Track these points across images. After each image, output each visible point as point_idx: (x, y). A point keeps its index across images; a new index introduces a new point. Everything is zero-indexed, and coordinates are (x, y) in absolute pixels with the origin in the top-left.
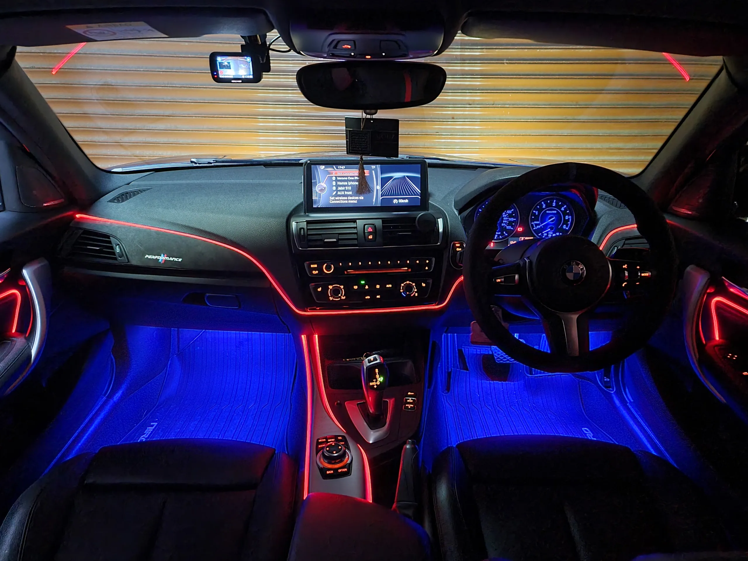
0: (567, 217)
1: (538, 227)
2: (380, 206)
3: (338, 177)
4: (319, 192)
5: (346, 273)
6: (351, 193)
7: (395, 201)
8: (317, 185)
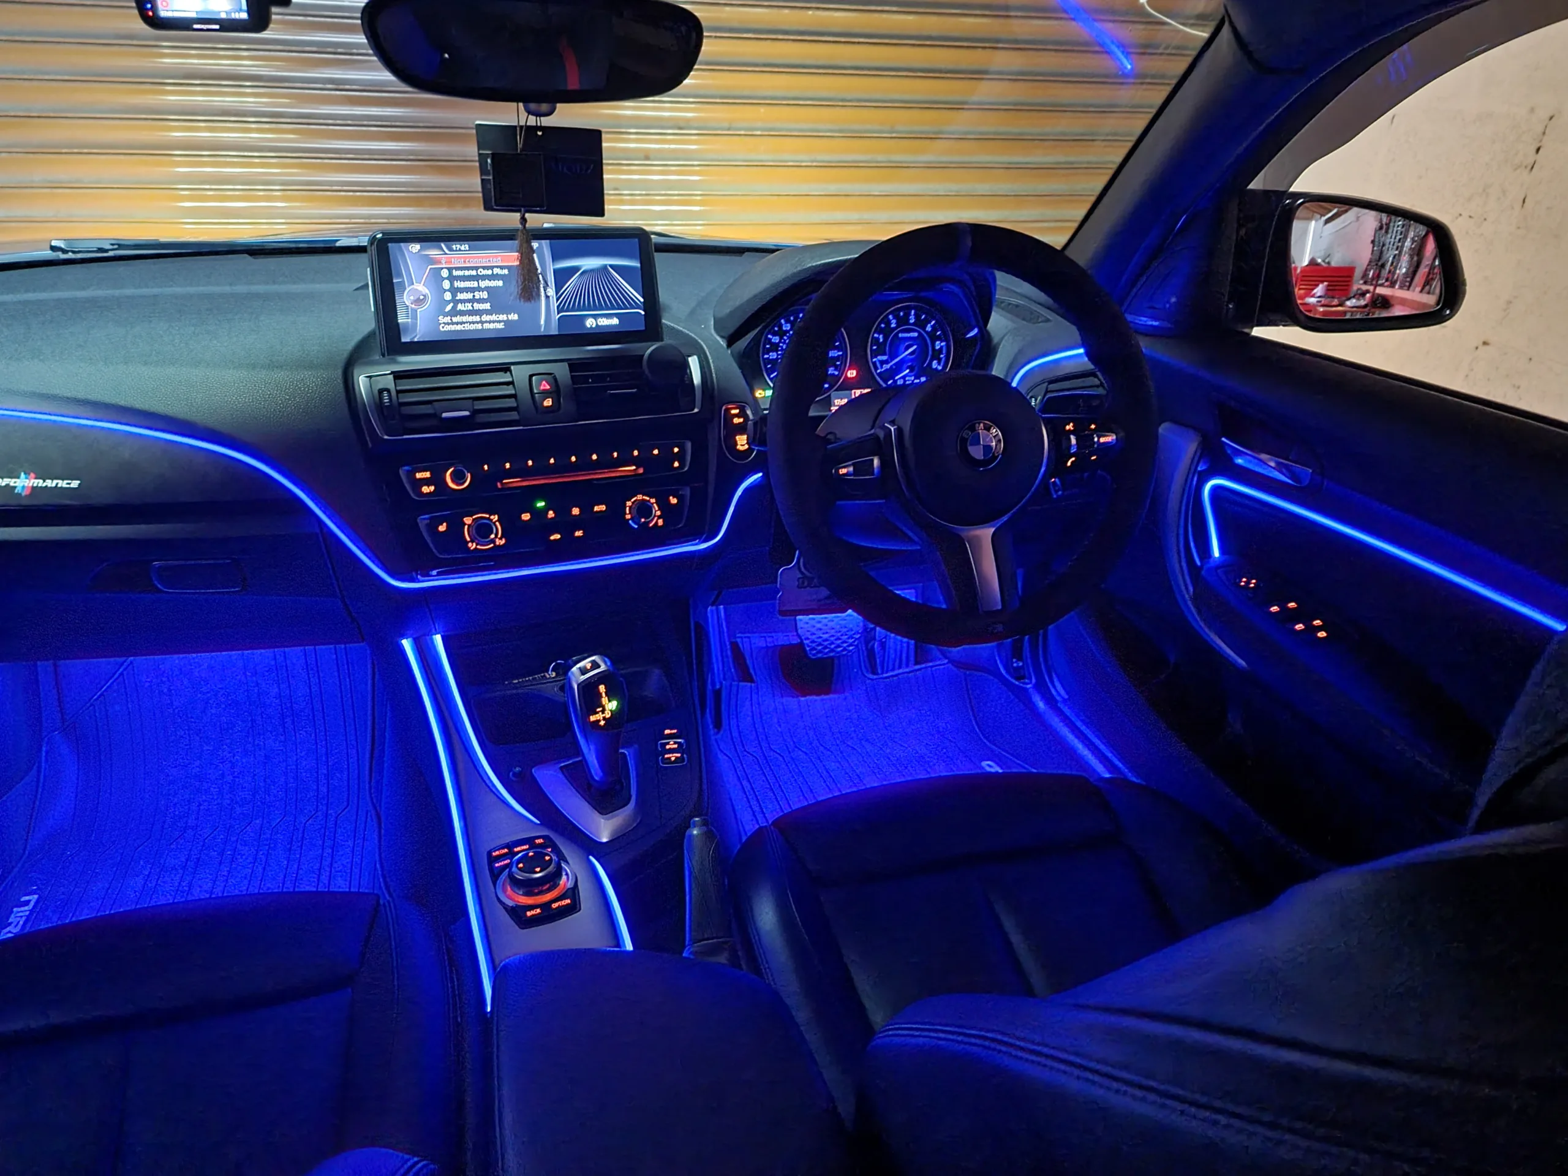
0: (938, 346)
1: (886, 367)
2: (557, 333)
3: (454, 271)
4: (413, 306)
5: (499, 485)
6: (487, 306)
7: (590, 323)
8: (405, 289)
